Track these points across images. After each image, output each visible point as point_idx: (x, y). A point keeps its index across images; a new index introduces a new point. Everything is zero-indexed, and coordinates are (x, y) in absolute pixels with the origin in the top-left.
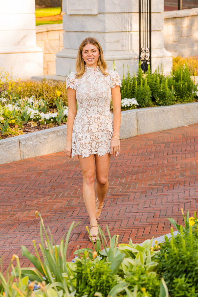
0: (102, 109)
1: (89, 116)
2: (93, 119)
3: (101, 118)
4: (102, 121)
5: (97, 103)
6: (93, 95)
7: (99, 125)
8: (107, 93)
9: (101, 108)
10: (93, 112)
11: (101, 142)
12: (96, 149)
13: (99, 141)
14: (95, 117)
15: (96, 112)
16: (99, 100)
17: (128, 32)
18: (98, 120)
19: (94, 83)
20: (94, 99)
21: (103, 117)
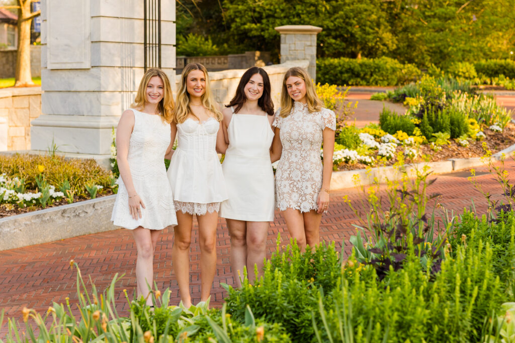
0: (306, 152)
1: (291, 160)
2: (294, 165)
3: (305, 164)
4: (307, 168)
5: (299, 146)
6: (295, 135)
8: (314, 135)
9: (304, 152)
10: (296, 156)
11: (305, 195)
12: (299, 204)
13: (303, 193)
14: (297, 163)
15: (299, 157)
16: (303, 142)
18: (302, 166)
19: (300, 121)
20: (297, 140)
21: (307, 163)
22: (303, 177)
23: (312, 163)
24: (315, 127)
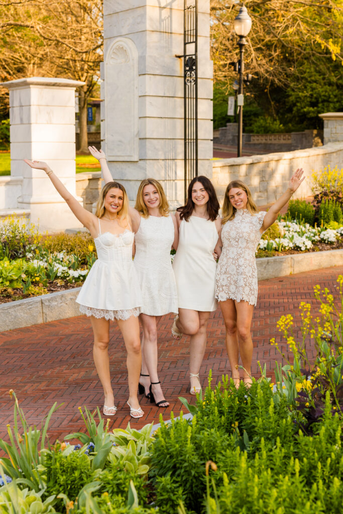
0: (242, 250)
1: (228, 257)
2: (231, 260)
3: (240, 260)
4: (241, 264)
5: (236, 243)
6: (233, 234)
7: (237, 267)
8: (250, 234)
9: (240, 249)
10: (233, 252)
12: (236, 295)
14: (233, 259)
15: (235, 253)
16: (240, 240)
17: (172, 181)
18: (236, 261)
19: (238, 223)
21: (242, 259)
22: (238, 271)
23: (246, 259)
24: (251, 228)
